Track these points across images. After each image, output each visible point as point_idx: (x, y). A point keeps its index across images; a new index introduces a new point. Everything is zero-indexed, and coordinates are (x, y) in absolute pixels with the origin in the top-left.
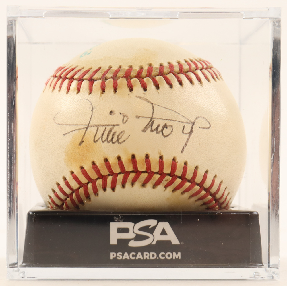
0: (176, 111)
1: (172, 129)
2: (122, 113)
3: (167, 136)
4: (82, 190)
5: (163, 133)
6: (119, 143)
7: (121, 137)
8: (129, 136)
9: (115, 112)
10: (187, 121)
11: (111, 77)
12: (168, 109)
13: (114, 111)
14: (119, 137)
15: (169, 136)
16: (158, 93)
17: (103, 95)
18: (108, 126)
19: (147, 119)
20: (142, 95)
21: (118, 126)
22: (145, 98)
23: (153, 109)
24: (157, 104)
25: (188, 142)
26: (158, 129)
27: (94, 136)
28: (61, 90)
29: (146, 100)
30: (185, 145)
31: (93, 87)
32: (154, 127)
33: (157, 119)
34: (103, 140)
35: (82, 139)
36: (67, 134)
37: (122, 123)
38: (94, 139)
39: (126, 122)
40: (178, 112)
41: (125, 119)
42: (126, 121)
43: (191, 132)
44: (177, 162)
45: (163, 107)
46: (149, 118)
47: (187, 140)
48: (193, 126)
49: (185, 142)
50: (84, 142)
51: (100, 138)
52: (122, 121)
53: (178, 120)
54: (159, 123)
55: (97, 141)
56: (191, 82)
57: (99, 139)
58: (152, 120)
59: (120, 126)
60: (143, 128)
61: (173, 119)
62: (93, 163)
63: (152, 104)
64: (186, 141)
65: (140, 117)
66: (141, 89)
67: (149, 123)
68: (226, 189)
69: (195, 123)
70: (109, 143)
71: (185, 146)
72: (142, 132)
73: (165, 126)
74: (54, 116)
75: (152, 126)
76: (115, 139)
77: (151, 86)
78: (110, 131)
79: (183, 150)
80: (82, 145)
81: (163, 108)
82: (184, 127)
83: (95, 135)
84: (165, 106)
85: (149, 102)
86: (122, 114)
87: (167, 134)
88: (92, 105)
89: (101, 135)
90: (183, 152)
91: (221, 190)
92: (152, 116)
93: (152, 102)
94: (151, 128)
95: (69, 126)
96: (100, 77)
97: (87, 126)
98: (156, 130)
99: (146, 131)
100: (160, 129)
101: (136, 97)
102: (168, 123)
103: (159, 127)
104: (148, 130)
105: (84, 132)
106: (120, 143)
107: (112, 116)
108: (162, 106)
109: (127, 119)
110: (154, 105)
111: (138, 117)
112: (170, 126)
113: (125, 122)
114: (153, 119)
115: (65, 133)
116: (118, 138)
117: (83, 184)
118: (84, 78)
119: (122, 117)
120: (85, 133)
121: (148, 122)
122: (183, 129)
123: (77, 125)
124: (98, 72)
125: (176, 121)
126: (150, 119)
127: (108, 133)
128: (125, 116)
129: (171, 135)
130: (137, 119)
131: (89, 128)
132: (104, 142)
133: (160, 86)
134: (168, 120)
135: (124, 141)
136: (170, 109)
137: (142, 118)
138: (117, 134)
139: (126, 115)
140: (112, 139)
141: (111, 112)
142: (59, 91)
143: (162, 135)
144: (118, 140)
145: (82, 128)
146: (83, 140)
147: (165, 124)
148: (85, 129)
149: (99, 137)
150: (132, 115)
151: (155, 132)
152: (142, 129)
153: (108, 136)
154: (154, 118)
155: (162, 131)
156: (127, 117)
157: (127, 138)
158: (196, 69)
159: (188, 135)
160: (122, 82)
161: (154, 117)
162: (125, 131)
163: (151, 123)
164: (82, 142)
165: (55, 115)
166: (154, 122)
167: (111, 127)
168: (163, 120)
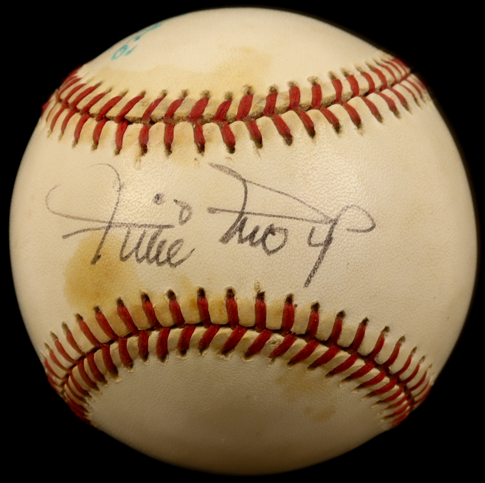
0: (296, 196)
1: (286, 236)
2: (178, 200)
3: (274, 251)
4: (99, 355)
5: (264, 245)
6: (171, 265)
7: (176, 253)
8: (192, 251)
9: (164, 198)
10: (320, 217)
11: (163, 118)
12: (279, 192)
13: (164, 195)
14: (172, 252)
15: (279, 251)
16: (259, 156)
17: (144, 158)
18: (149, 226)
19: (232, 214)
20: (223, 162)
21: (169, 230)
22: (230, 167)
23: (246, 193)
24: (254, 182)
25: (320, 263)
26: (254, 236)
27: (121, 247)
28: (64, 136)
29: (231, 172)
30: (315, 270)
31: (124, 138)
32: (247, 231)
33: (254, 216)
34: (140, 257)
35: (98, 251)
36: (70, 237)
37: (178, 221)
38: (121, 253)
39: (187, 222)
40: (300, 199)
41: (186, 214)
42: (187, 219)
43: (329, 240)
44: (296, 306)
45: (267, 188)
46: (236, 212)
47: (319, 259)
48: (332, 228)
49: (314, 264)
50: (100, 259)
51: (133, 252)
52: (178, 217)
53: (299, 217)
54: (257, 224)
55: (127, 257)
56: (337, 128)
57: (131, 254)
58: (243, 218)
59: (174, 228)
60: (222, 235)
61: (289, 215)
62: (120, 302)
63: (244, 181)
64: (315, 262)
65: (217, 209)
66: (223, 148)
67: (235, 224)
68: (414, 350)
69: (339, 222)
70: (152, 264)
71: (314, 273)
72: (221, 243)
73: (271, 231)
74: (47, 194)
75: (241, 230)
76: (163, 257)
77: (245, 141)
78: (154, 238)
79: (308, 281)
80: (97, 263)
81: (268, 190)
82: (313, 230)
83: (124, 246)
84: (273, 187)
85: (239, 177)
86: (179, 202)
87: (275, 248)
88: (119, 179)
89: (135, 246)
90: (310, 284)
91: (400, 355)
92: (243, 208)
93: (244, 177)
94: (240, 235)
95: (72, 220)
96: (141, 116)
97: (107, 225)
98: (250, 238)
99: (228, 241)
100: (259, 235)
101: (211, 165)
102: (278, 223)
103: (258, 233)
104: (232, 239)
105: (102, 237)
106: (173, 264)
107: (159, 207)
108: (266, 186)
109: (190, 213)
110: (248, 184)
111: (212, 211)
112: (280, 229)
113: (185, 221)
114: (245, 216)
115: (65, 234)
116: (169, 255)
117: (102, 344)
118: (109, 114)
119: (179, 209)
120: (103, 239)
121: (234, 221)
122: (311, 236)
123: (89, 220)
124: (137, 104)
125: (295, 218)
126: (237, 215)
127: (150, 242)
128: (186, 207)
129: (282, 249)
130: (210, 214)
131: (111, 229)
132: (141, 262)
133: (263, 140)
134: (277, 216)
135: (182, 261)
136: (283, 193)
137: (222, 213)
138: (167, 246)
139: (188, 206)
140: (157, 257)
141: (158, 197)
142: (60, 138)
143: (263, 251)
144: (169, 259)
145: (98, 227)
146: (100, 254)
147: (271, 225)
148: (104, 231)
149: (131, 249)
150: (201, 206)
151: (248, 242)
152: (220, 237)
153: (149, 248)
154: (247, 213)
155: (263, 240)
156: (190, 208)
157: (189, 256)
158: (352, 94)
159: (321, 248)
160: (184, 130)
161: (247, 211)
162: (184, 240)
163: (239, 223)
164: (98, 257)
165: (48, 191)
166: (247, 223)
167: (157, 229)
168: (267, 218)
